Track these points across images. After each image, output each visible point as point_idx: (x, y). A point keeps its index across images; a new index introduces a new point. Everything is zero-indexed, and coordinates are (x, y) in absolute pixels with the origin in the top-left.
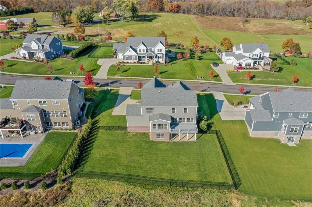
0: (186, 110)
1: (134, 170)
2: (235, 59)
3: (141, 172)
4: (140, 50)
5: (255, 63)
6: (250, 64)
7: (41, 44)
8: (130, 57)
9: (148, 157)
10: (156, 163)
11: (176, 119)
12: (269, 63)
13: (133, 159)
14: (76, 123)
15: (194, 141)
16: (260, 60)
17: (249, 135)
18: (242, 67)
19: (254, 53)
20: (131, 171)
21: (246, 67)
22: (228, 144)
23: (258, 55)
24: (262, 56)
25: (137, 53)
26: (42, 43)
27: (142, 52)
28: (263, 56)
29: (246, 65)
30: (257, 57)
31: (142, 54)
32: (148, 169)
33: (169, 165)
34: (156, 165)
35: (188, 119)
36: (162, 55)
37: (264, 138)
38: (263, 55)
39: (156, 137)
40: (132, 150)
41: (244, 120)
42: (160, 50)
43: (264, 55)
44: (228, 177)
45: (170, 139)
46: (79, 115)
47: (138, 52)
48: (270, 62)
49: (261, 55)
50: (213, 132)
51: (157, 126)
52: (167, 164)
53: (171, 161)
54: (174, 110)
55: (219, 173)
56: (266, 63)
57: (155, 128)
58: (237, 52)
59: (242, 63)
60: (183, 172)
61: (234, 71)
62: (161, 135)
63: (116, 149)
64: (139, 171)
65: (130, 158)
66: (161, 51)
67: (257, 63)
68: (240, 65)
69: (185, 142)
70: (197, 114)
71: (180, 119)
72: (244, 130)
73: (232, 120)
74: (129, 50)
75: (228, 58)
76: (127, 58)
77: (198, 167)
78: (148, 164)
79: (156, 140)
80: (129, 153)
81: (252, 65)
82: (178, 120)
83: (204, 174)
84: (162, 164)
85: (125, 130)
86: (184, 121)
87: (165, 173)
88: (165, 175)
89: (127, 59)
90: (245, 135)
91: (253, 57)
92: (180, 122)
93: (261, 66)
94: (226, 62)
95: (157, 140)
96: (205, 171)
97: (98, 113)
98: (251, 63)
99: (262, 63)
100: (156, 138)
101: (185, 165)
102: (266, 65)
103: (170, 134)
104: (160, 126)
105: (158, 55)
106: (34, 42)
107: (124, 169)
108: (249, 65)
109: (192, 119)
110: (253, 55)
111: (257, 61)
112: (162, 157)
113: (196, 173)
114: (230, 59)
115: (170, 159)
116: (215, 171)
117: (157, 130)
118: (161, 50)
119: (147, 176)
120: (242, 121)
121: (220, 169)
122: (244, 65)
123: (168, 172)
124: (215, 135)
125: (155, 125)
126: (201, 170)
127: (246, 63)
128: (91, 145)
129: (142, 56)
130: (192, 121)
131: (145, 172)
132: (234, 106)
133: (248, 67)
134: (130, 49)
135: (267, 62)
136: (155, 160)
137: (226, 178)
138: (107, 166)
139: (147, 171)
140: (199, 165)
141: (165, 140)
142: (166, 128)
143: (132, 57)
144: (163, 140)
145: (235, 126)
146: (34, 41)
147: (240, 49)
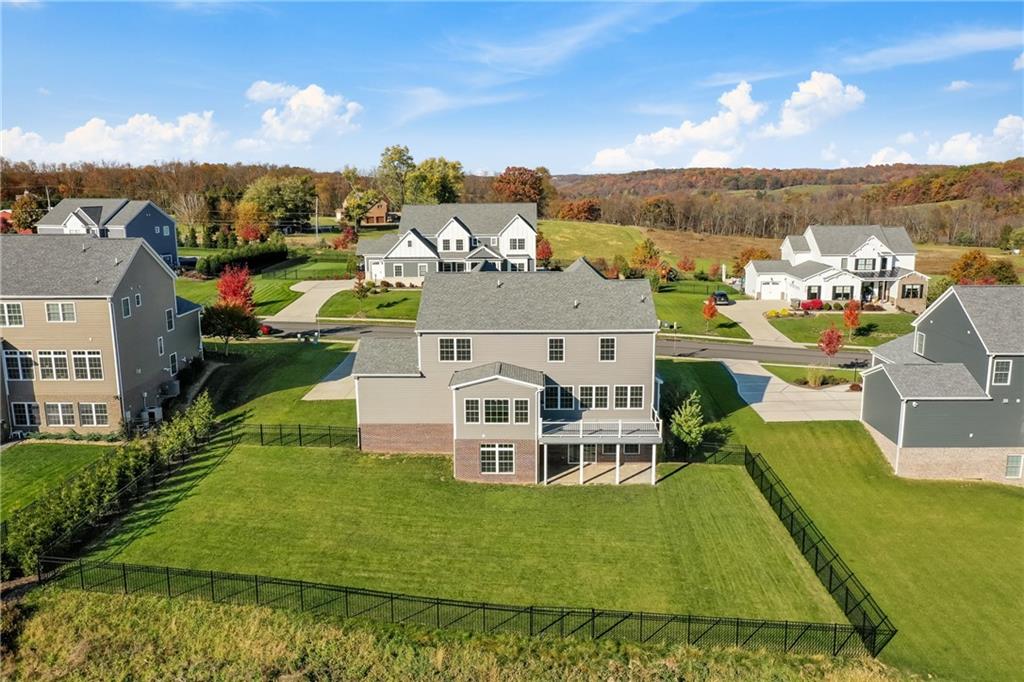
0: (607, 350)
1: (357, 570)
2: (790, 279)
3: (389, 580)
4: (446, 243)
5: (866, 290)
6: (848, 291)
7: (98, 223)
8: (411, 265)
9: (434, 530)
10: (471, 550)
11: (566, 392)
12: (918, 287)
13: (361, 536)
14: (145, 415)
15: (650, 485)
16: (884, 280)
17: (891, 469)
18: (821, 302)
19: (860, 255)
20: (344, 573)
21: (836, 301)
22: (800, 496)
23: (874, 260)
24: (889, 267)
25: (437, 254)
26: (102, 221)
27: (453, 247)
28: (893, 268)
29: (836, 296)
30: (874, 269)
31: (453, 255)
32: (424, 571)
33: (530, 561)
34: (469, 559)
35: (621, 391)
36: (525, 261)
37: (959, 484)
38: (893, 263)
39: (478, 462)
40: (364, 506)
41: (858, 422)
42: (516, 244)
43: (897, 265)
44: (820, 605)
45: (541, 478)
46: (164, 392)
47: (440, 249)
48: (922, 286)
49: (884, 261)
50: (729, 458)
51: (482, 411)
52: (519, 557)
53: (541, 546)
54: (556, 350)
55: (773, 589)
56: (907, 287)
57: (472, 417)
58: (798, 259)
59: (820, 288)
60: (596, 586)
61: (792, 315)
62: (500, 453)
63: (294, 501)
64: (381, 575)
65: (349, 532)
66: (522, 247)
67: (876, 291)
68: (812, 296)
69: (609, 487)
70: (656, 375)
71: (586, 391)
72: (865, 453)
73: (807, 422)
74: (405, 242)
75: (766, 278)
76: (398, 269)
77: (669, 566)
78: (429, 554)
79: (479, 481)
80: (347, 514)
81: (857, 296)
82: (577, 395)
83: (699, 594)
84: (500, 556)
85: (348, 445)
86: (602, 403)
87: (507, 586)
88: (508, 594)
89: (398, 273)
90: (875, 470)
91: (856, 269)
92: (586, 405)
93: (889, 303)
94: (759, 294)
95: (483, 478)
96: (703, 584)
97: (249, 393)
98: (852, 288)
99: (894, 292)
100: (479, 468)
101: (607, 561)
102: (908, 296)
103: (541, 447)
104: (496, 412)
105: (512, 261)
106: (74, 217)
107: (308, 565)
108: (846, 296)
109: (637, 391)
110: (857, 261)
111: (872, 284)
112: (499, 532)
113: (661, 588)
114: (773, 284)
115: (538, 540)
116: (754, 581)
117: (485, 431)
118: (522, 242)
119: (419, 594)
120: (852, 427)
121: (777, 576)
122: (826, 296)
123: (523, 582)
124: (742, 469)
125: (472, 405)
126: (684, 580)
127: (834, 288)
128: (186, 484)
129: (454, 263)
130: (636, 403)
131: (412, 581)
132: (810, 387)
133: (842, 302)
134: (412, 237)
135: (910, 287)
136: (465, 540)
137: (815, 609)
138: (228, 553)
139: (423, 578)
140: (676, 561)
141: (518, 477)
142: (522, 416)
143: (417, 264)
144: (512, 477)
145: (823, 438)
146: (76, 215)
147: (806, 248)
